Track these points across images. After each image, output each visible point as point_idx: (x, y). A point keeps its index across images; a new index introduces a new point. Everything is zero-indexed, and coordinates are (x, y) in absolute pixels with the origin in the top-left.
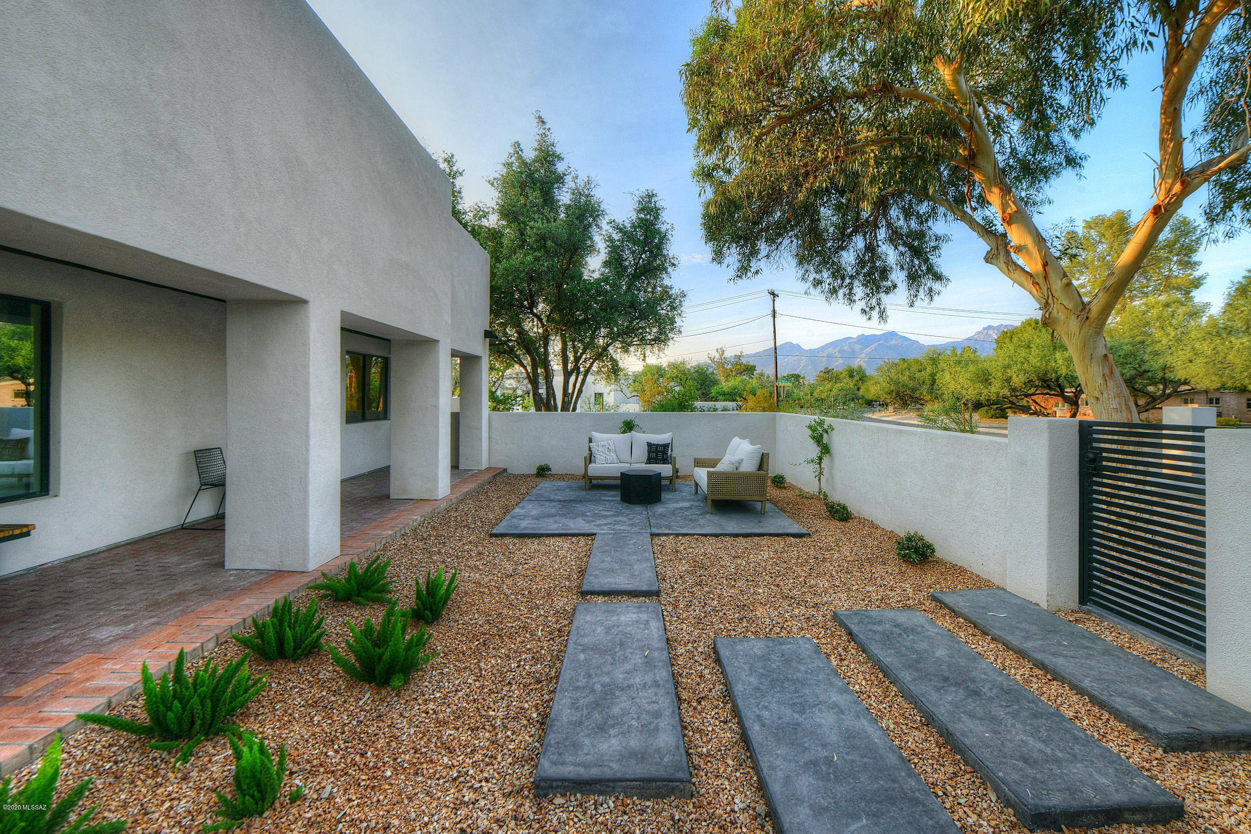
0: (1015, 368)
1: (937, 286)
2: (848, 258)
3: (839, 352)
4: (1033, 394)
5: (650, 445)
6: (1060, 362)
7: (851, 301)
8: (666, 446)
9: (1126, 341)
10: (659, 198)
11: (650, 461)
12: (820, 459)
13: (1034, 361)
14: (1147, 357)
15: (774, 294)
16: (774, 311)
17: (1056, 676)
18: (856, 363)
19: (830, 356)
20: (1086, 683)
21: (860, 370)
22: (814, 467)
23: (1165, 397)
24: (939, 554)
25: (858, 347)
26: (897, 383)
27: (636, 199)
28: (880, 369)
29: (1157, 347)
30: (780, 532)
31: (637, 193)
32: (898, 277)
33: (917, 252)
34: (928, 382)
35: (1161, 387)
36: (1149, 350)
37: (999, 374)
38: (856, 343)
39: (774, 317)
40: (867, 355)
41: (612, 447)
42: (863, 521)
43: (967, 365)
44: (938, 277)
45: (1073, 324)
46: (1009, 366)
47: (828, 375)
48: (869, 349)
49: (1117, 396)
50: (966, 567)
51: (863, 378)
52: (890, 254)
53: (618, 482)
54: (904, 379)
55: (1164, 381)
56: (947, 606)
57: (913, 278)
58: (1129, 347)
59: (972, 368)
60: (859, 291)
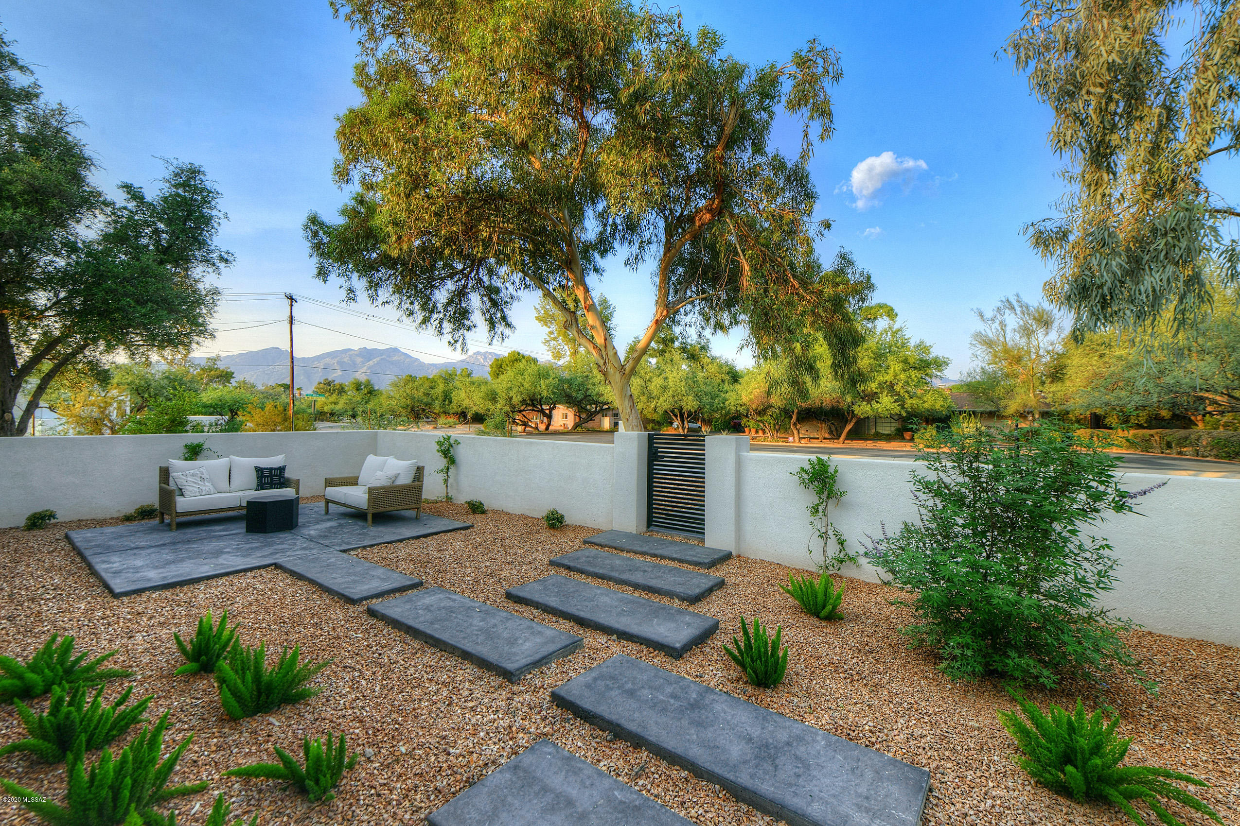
0: (514, 390)
1: (507, 331)
2: (441, 296)
3: (338, 362)
4: (524, 410)
5: (258, 470)
6: (543, 387)
7: (440, 333)
8: (282, 469)
9: (579, 375)
10: (207, 177)
11: (261, 486)
12: (448, 469)
13: (527, 386)
14: (590, 386)
15: (291, 299)
16: (291, 317)
17: (663, 557)
18: (362, 378)
19: (326, 368)
20: (674, 556)
21: (368, 384)
22: (442, 476)
23: (596, 413)
24: (568, 520)
25: (359, 360)
26: (413, 398)
27: (172, 168)
28: (395, 385)
29: (595, 380)
30: (450, 528)
31: (175, 162)
32: (477, 318)
33: (495, 304)
34: (441, 398)
35: (594, 406)
36: (591, 381)
37: (504, 394)
38: (357, 355)
39: (291, 323)
40: (369, 368)
41: (205, 476)
42: (495, 512)
43: (479, 386)
44: (508, 325)
45: (618, 376)
46: (510, 389)
47: (329, 387)
48: (371, 363)
49: (636, 418)
50: (583, 525)
51: (372, 392)
52: (475, 301)
53: (244, 512)
54: (419, 394)
55: (596, 403)
56: (596, 544)
57: (492, 324)
58: (580, 379)
59: (483, 389)
60: (447, 326)
